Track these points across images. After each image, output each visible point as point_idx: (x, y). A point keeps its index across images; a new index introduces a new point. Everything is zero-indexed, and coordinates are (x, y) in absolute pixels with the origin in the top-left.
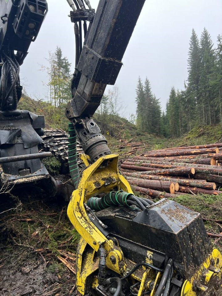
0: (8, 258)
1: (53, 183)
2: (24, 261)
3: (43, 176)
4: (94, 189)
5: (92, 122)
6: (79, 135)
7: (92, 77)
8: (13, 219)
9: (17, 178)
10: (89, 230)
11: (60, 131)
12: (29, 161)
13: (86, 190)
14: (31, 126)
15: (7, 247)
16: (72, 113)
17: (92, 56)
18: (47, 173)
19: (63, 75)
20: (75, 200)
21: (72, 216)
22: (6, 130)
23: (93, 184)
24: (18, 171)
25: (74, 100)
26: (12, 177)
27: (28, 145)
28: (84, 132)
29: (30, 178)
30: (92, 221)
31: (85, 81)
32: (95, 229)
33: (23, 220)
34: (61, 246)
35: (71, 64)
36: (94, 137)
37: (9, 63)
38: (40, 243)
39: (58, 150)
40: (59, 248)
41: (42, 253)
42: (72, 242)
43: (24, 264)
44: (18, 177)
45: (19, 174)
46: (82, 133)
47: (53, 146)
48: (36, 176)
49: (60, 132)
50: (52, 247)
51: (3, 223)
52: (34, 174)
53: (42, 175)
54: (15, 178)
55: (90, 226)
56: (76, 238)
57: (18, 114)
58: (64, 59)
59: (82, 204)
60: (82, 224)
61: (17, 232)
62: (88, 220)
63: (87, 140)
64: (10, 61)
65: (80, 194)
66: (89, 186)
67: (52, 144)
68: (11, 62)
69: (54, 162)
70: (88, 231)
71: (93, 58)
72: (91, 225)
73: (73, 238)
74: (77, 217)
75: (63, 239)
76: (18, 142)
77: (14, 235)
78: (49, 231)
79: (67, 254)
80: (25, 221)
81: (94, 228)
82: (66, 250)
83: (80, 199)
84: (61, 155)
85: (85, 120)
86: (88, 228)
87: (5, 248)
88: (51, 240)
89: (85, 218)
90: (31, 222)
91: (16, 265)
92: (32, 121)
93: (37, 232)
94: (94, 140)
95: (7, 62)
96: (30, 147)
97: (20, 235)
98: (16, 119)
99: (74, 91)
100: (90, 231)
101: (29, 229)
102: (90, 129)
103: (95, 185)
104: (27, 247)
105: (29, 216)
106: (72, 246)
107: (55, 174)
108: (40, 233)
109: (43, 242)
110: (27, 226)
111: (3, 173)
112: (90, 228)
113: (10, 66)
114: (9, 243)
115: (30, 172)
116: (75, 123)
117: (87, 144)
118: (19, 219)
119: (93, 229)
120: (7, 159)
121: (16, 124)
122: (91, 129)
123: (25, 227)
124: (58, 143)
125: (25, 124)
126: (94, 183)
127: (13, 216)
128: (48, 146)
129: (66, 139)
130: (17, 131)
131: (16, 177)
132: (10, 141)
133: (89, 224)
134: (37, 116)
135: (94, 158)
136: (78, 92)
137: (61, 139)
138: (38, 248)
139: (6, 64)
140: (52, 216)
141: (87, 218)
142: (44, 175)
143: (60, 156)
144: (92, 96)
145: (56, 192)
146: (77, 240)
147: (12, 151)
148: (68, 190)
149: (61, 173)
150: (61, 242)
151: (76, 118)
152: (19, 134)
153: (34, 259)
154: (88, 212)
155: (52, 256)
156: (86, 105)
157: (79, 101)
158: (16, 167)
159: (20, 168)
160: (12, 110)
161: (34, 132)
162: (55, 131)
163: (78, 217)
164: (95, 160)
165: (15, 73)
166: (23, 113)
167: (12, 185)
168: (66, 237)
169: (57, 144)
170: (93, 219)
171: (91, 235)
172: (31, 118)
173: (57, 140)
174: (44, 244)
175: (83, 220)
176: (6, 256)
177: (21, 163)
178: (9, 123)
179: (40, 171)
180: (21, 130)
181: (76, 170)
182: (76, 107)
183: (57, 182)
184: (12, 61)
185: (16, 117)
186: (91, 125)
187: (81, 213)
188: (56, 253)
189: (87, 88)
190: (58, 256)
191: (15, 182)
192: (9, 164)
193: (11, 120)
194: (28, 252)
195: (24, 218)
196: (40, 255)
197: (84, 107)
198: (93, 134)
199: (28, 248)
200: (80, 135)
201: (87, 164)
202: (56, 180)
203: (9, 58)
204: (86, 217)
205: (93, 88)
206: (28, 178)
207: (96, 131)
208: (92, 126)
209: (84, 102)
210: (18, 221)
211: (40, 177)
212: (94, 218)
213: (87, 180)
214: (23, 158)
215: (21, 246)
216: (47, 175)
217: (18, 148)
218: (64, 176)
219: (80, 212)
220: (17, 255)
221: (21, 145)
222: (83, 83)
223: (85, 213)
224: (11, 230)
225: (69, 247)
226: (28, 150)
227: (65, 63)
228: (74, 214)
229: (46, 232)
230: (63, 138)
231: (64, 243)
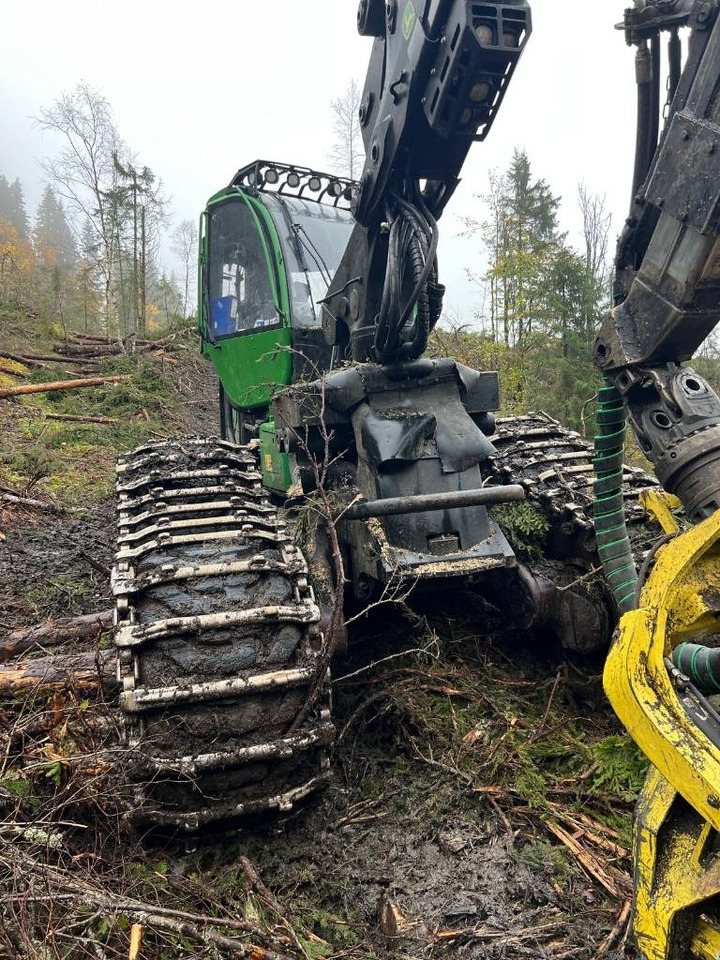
0: (399, 794)
1: (526, 583)
2: (445, 812)
3: (496, 561)
4: (699, 614)
5: (692, 378)
6: (640, 425)
7: (708, 218)
8: (408, 683)
9: (423, 561)
10: (691, 753)
11: (540, 418)
12: (455, 512)
13: (671, 613)
14: (459, 405)
15: (394, 761)
16: (620, 353)
17: (711, 144)
18: (510, 552)
19: (533, 239)
20: (633, 644)
21: (622, 697)
22: (393, 419)
23: (696, 595)
24: (425, 541)
25: (627, 307)
26: (410, 558)
27: (453, 464)
28: (656, 414)
29: (460, 564)
30: (696, 723)
31: (673, 238)
32: (711, 754)
33: (436, 688)
34: (557, 789)
35: (560, 198)
36: (702, 429)
37: (406, 220)
38: (490, 767)
39: (538, 479)
40: (551, 797)
41: (497, 801)
42: (593, 783)
43: (445, 821)
44: (426, 558)
45: (430, 549)
46: (651, 419)
47: (521, 468)
48: (477, 557)
49: (541, 421)
50: (529, 786)
51: (382, 689)
52: (470, 553)
53: (493, 556)
54: (418, 561)
55: (693, 740)
56: (608, 775)
57: (426, 371)
58: (537, 187)
59: (657, 660)
60: (660, 728)
61: (422, 724)
62: (682, 716)
63: (675, 439)
64: (411, 213)
65: (651, 626)
66: (682, 601)
67: (517, 461)
68: (415, 216)
69: (529, 520)
70: (687, 757)
71: (712, 152)
72: (694, 736)
73: (598, 772)
74: (641, 701)
75: (563, 768)
76: (424, 454)
77: (414, 731)
78: (517, 736)
79: (579, 820)
80: (442, 694)
81: (707, 750)
82: (572, 808)
83: (652, 641)
84: (551, 498)
85: (665, 373)
86: (684, 746)
87: (389, 765)
88: (523, 765)
89: (669, 708)
90: (461, 700)
91: (423, 820)
92: (463, 391)
93: (478, 733)
94: (701, 442)
95: (403, 217)
96: (460, 471)
97: (431, 733)
98: (419, 386)
99: (628, 275)
100: (693, 758)
101: (456, 718)
102: (684, 402)
103: (706, 600)
104: (452, 773)
105: (452, 681)
106: (596, 799)
107: (531, 558)
108: (486, 739)
109: (501, 768)
110: (447, 710)
111: (386, 545)
112: (692, 746)
113: (410, 227)
114: (399, 751)
115: (460, 547)
116: (629, 385)
117: (673, 455)
118: (425, 686)
119: (703, 751)
120: (400, 503)
121: (420, 402)
122: (689, 403)
123: (444, 710)
124: (536, 457)
125: (445, 399)
126: (699, 594)
127: (409, 675)
128: (507, 468)
129: (561, 443)
130: (424, 421)
131: (421, 558)
132: (405, 452)
133: (687, 730)
134: (478, 373)
135: (701, 505)
136: (642, 279)
137: (546, 443)
138: (487, 783)
139: (400, 224)
140: (522, 691)
141: (681, 712)
142: (500, 556)
143: (545, 501)
144: (700, 287)
145: (534, 616)
146: (610, 780)
147: (408, 480)
148: (573, 612)
149: (549, 555)
150: (557, 779)
151: (631, 367)
152: (429, 431)
153: (475, 813)
154: (680, 691)
155: (531, 816)
156: (673, 320)
157: (645, 310)
158: (421, 529)
159: (431, 531)
160: (409, 362)
161: (469, 423)
162: (524, 421)
163: (647, 703)
164: (706, 512)
165: (426, 247)
166: (438, 368)
167: (410, 580)
168: (570, 763)
169: (533, 460)
170: (702, 718)
171: (699, 770)
172: (459, 382)
173: (532, 449)
174: (503, 773)
175: (663, 715)
176: (394, 787)
177: (434, 518)
178: (401, 399)
179: (488, 543)
180: (434, 419)
181: (622, 546)
182: (635, 331)
183: (536, 581)
184: (418, 214)
185: (420, 382)
186: (689, 390)
187: (655, 691)
188: (541, 809)
189: (681, 260)
190: (547, 822)
191: (419, 571)
192: (400, 518)
193: (406, 390)
194: (456, 788)
195: (439, 683)
196: (493, 807)
197: (666, 329)
198: (696, 418)
199: (455, 777)
200: (645, 426)
201: (669, 525)
202: (533, 575)
203: (408, 205)
204: (675, 705)
205: (707, 257)
206: (453, 564)
207: (707, 408)
208: (692, 392)
209: (667, 310)
210: (423, 690)
211: (489, 561)
212: (704, 716)
213: (676, 580)
214: (443, 501)
215: (433, 768)
216: (508, 558)
217: (426, 471)
218: (560, 564)
219: (652, 684)
220: (422, 790)
221: (435, 464)
222: (665, 246)
223: (672, 692)
224: (406, 717)
225: (584, 798)
226: (453, 480)
227: (541, 198)
228: (632, 689)
229: (508, 738)
230: (553, 442)
231: (567, 784)
